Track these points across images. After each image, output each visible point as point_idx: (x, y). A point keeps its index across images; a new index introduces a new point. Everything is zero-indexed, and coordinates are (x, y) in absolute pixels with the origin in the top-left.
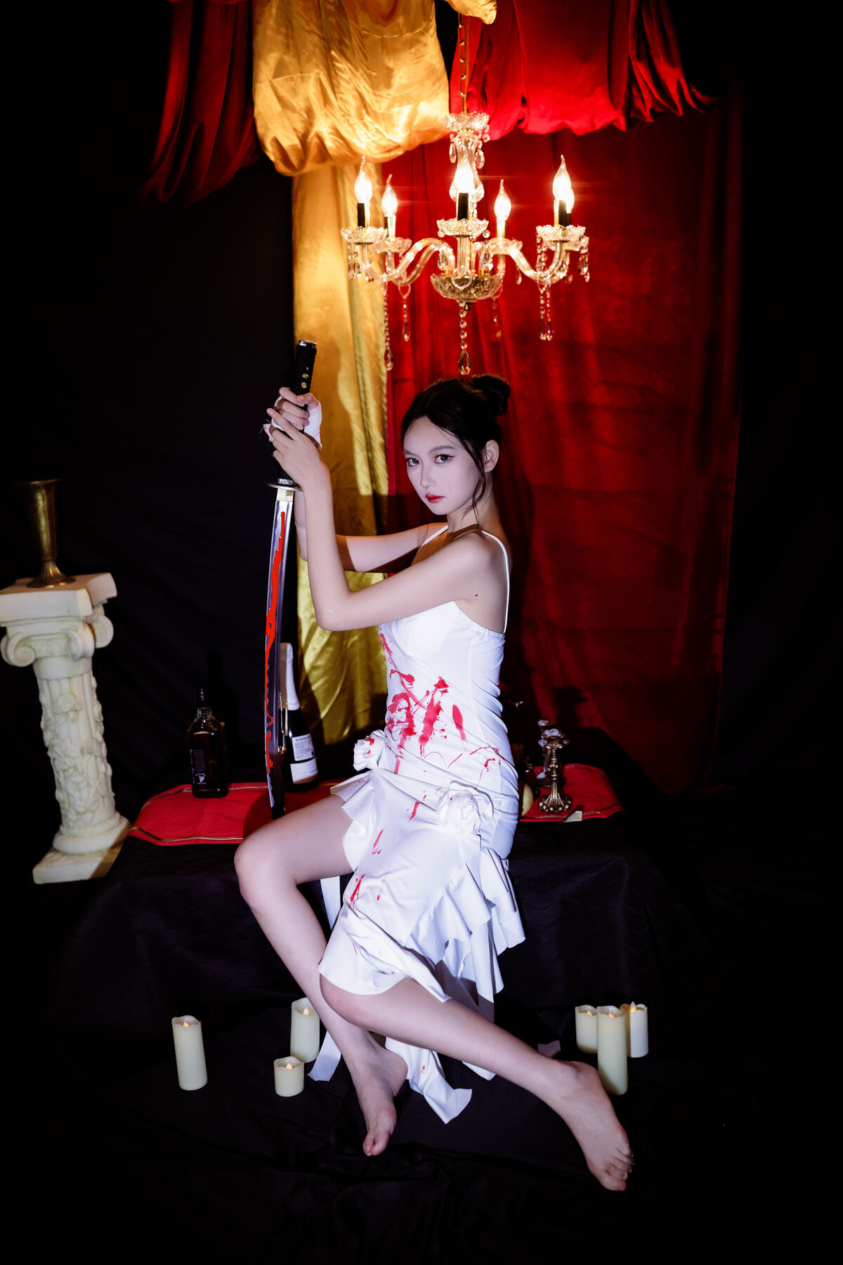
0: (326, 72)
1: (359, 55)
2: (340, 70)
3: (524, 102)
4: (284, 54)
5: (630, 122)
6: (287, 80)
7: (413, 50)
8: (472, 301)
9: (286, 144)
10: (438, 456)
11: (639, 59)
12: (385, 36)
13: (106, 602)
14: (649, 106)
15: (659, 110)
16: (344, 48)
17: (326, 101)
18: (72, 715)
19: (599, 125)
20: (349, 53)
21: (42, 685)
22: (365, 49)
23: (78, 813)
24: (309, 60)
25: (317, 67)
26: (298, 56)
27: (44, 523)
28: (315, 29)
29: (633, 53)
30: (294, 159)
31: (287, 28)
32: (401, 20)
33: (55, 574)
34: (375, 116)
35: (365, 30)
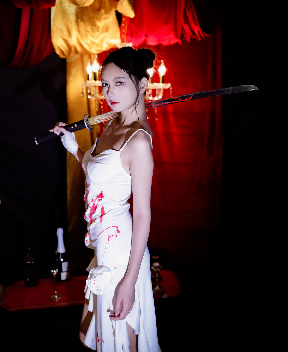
0: (77, 27)
3: (146, 36)
5: (183, 42)
7: (106, 20)
9: (62, 48)
10: (117, 82)
12: (97, 16)
14: (189, 37)
15: (192, 39)
19: (172, 43)
20: (84, 21)
22: (90, 20)
24: (71, 23)
26: (67, 21)
29: (183, 22)
30: (66, 53)
31: (63, 12)
32: (103, 11)
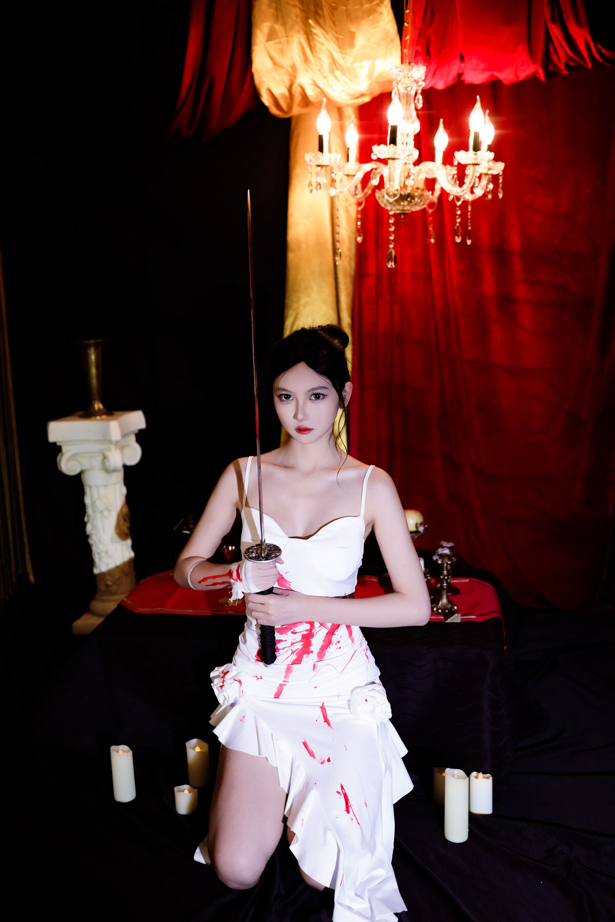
0: (305, 37)
1: (329, 22)
2: (316, 34)
3: (462, 58)
4: (275, 23)
5: (548, 74)
6: (277, 43)
7: (371, 17)
8: (407, 212)
9: (277, 93)
11: (553, 22)
12: (349, 7)
13: (137, 432)
14: (563, 60)
15: (571, 64)
16: (318, 17)
17: (306, 59)
18: (106, 513)
19: (522, 76)
20: (321, 21)
21: (87, 490)
22: (334, 17)
23: (107, 586)
24: (292, 27)
25: (299, 32)
26: (284, 24)
27: (94, 371)
28: (298, 4)
29: (548, 18)
30: (284, 105)
31: (276, 3)
33: (99, 409)
34: (342, 70)
35: (336, 3)
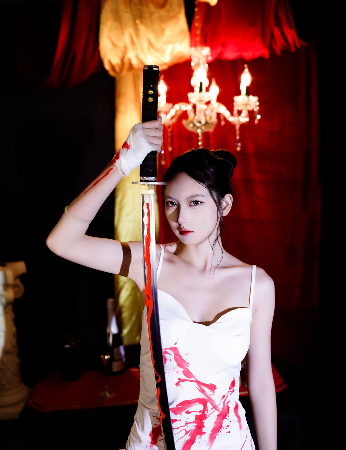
0: (134, 30)
2: (140, 29)
3: (223, 45)
4: (114, 22)
5: (271, 55)
6: (115, 33)
7: (174, 20)
9: (114, 63)
10: (192, 202)
11: (275, 26)
12: (161, 14)
14: (279, 47)
15: (283, 49)
16: (142, 19)
17: (133, 43)
19: (257, 55)
20: (144, 21)
22: (151, 20)
24: (126, 26)
25: (130, 27)
26: (120, 23)
28: (128, 11)
29: (273, 23)
30: (117, 69)
32: (168, 7)
35: (152, 11)
